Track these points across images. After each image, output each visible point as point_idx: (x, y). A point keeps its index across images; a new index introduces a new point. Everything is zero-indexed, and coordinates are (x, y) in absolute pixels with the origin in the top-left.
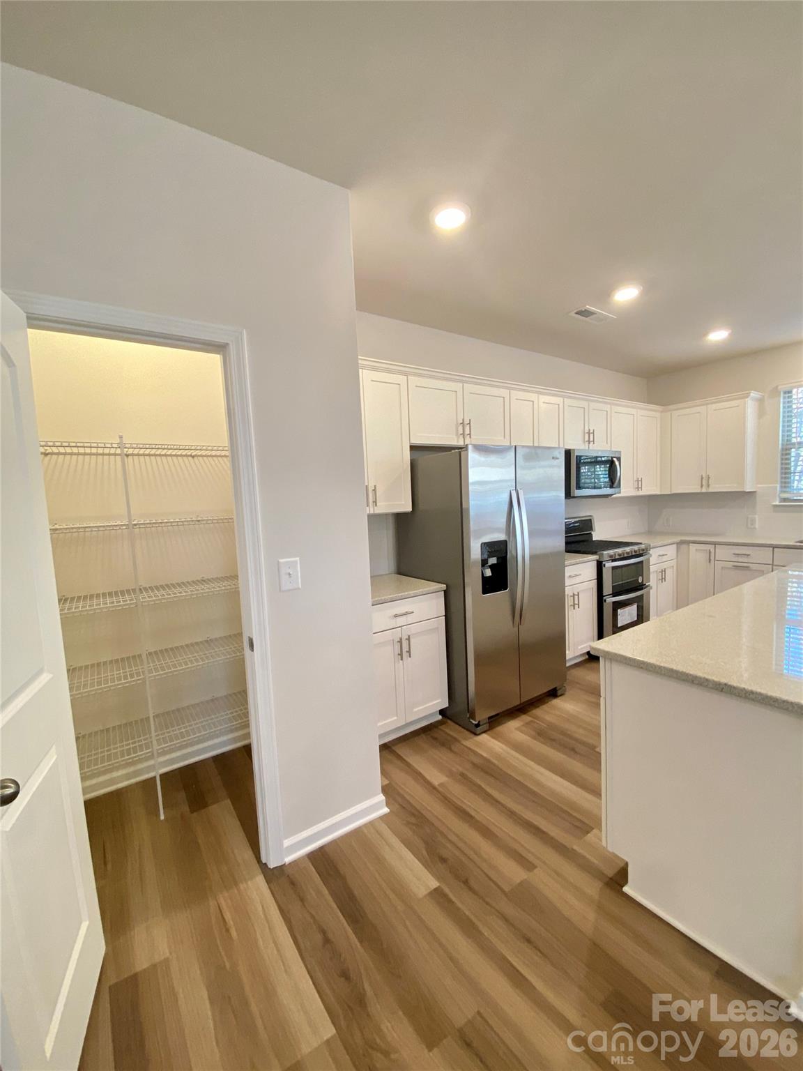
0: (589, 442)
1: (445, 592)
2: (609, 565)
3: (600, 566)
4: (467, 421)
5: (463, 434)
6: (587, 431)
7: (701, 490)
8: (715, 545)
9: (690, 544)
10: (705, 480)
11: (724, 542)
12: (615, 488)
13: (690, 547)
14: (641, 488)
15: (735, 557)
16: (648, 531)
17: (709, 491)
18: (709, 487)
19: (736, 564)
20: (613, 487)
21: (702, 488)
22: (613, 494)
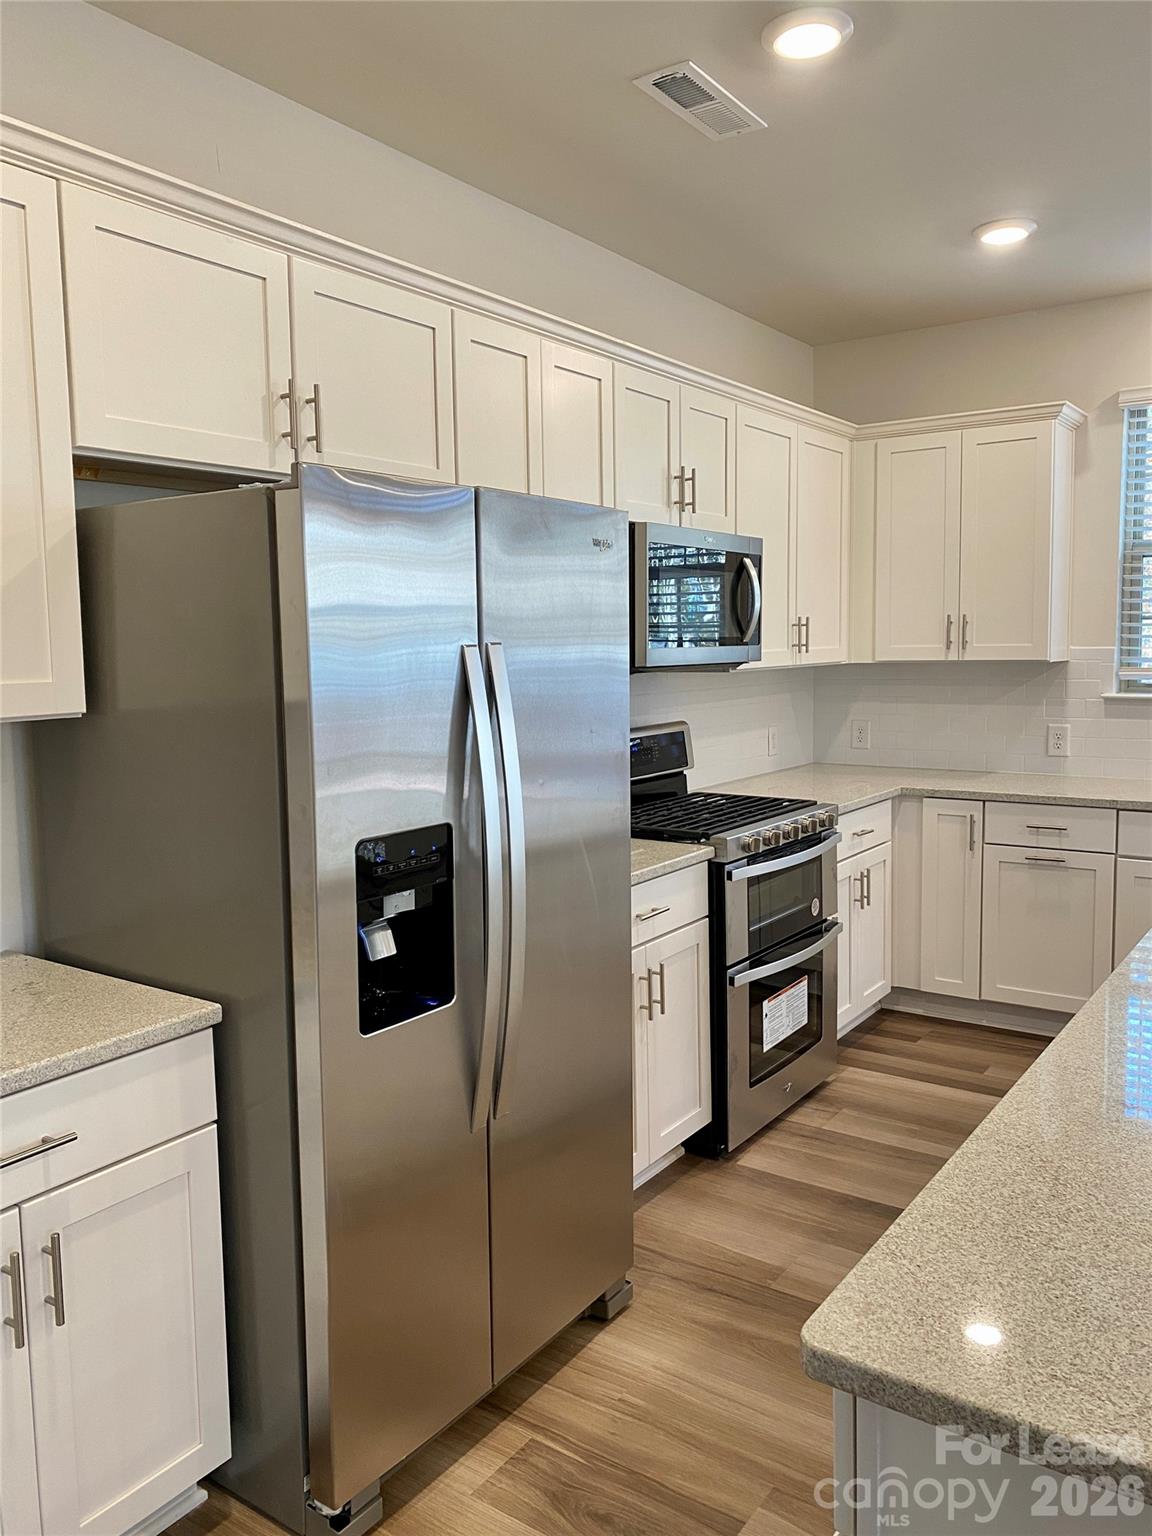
0: (681, 503)
1: (217, 1029)
2: (743, 873)
3: (717, 875)
4: (305, 392)
5: (292, 435)
6: (675, 472)
7: (947, 655)
8: (984, 801)
9: (925, 799)
10: (956, 628)
11: (1006, 795)
12: (746, 644)
13: (925, 809)
14: (807, 645)
15: (1031, 833)
16: (814, 763)
17: (966, 659)
18: (963, 648)
19: (1032, 853)
20: (742, 641)
21: (948, 648)
22: (742, 663)
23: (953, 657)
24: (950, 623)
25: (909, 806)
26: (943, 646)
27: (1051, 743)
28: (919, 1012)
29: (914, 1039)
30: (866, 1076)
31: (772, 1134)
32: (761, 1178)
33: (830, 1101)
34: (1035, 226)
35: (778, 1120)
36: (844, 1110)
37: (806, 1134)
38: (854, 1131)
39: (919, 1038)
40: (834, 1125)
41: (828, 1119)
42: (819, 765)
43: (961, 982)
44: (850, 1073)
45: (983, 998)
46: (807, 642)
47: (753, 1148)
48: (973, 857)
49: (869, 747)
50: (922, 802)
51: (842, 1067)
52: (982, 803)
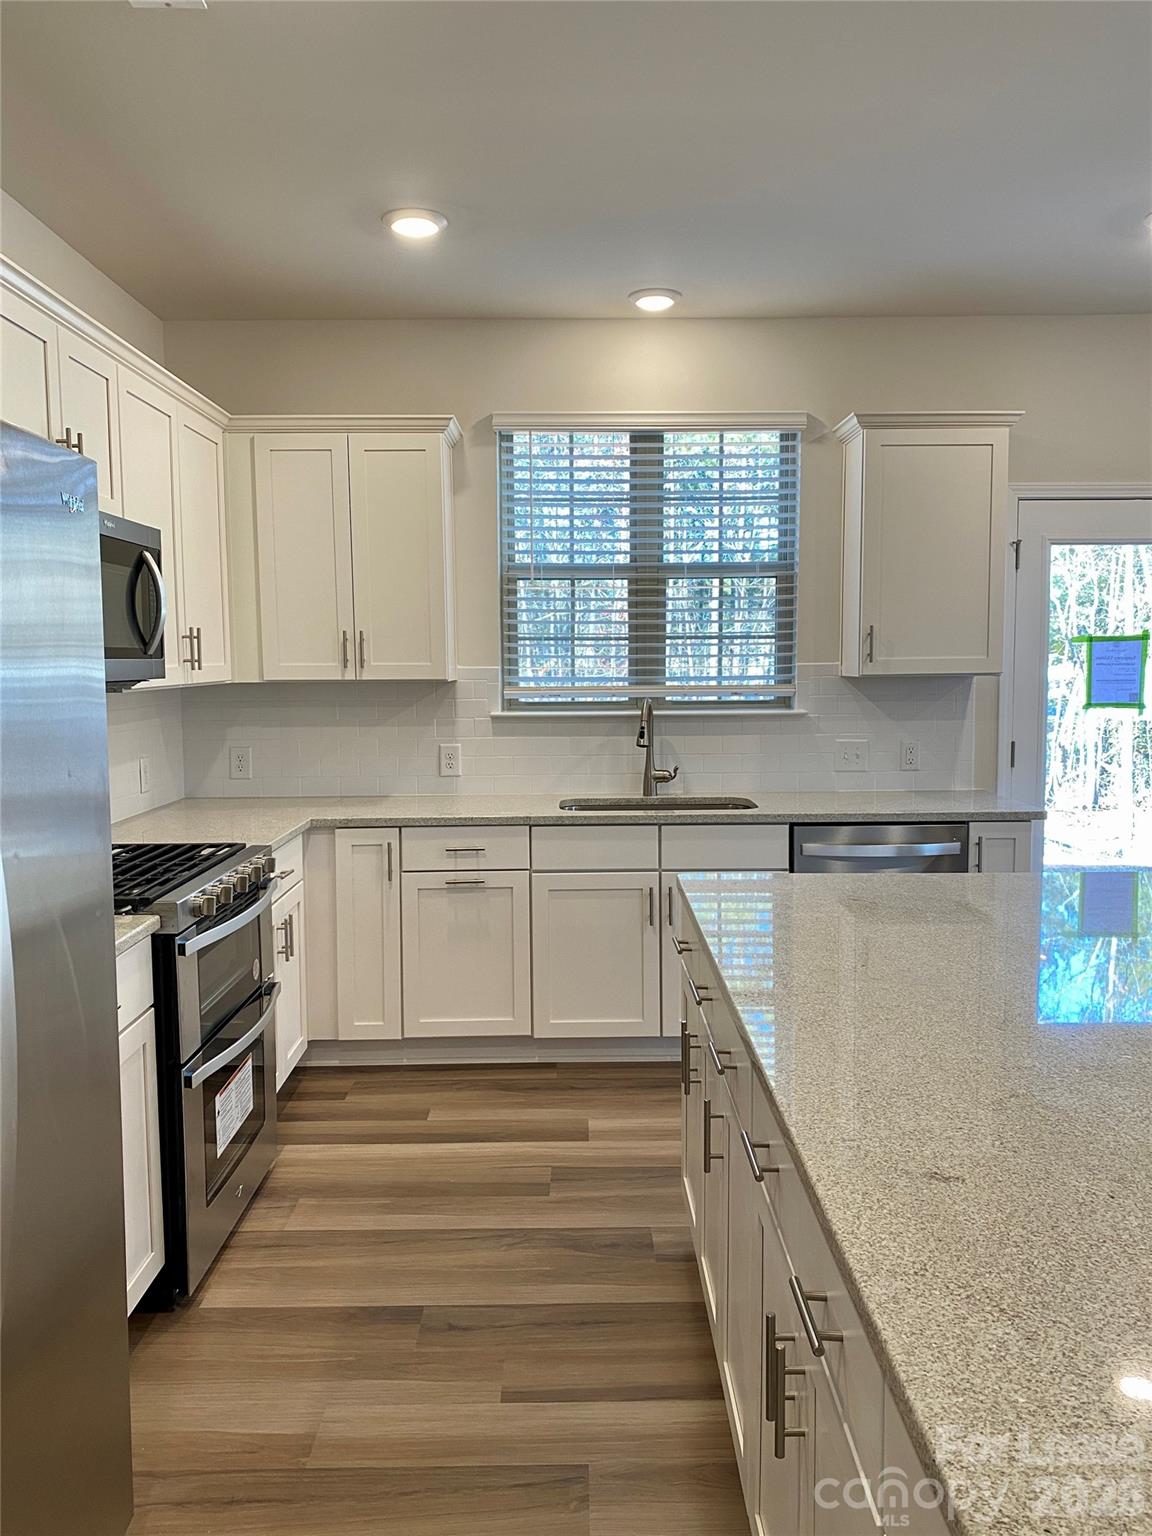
3: (165, 952)
7: (343, 675)
8: (400, 828)
9: (337, 830)
10: (352, 647)
11: (423, 819)
12: (151, 657)
13: (337, 840)
14: (199, 661)
15: (449, 857)
16: (186, 798)
17: (364, 678)
18: (362, 666)
19: (452, 876)
20: (145, 653)
21: (345, 667)
22: (139, 681)
23: (350, 676)
24: (345, 640)
25: (321, 839)
26: (338, 664)
27: (443, 763)
28: (335, 1063)
29: (342, 1096)
30: (308, 1152)
31: (229, 1255)
32: (237, 1318)
33: (280, 1194)
34: (445, 223)
35: (233, 1233)
36: (301, 1201)
37: (269, 1243)
38: (325, 1223)
39: (346, 1094)
40: (295, 1223)
41: (288, 1217)
42: (191, 800)
43: (381, 1023)
44: (290, 1152)
45: (406, 1036)
46: (199, 657)
47: (214, 1279)
48: (390, 888)
49: (251, 776)
50: (334, 833)
51: (279, 1147)
52: (397, 829)
